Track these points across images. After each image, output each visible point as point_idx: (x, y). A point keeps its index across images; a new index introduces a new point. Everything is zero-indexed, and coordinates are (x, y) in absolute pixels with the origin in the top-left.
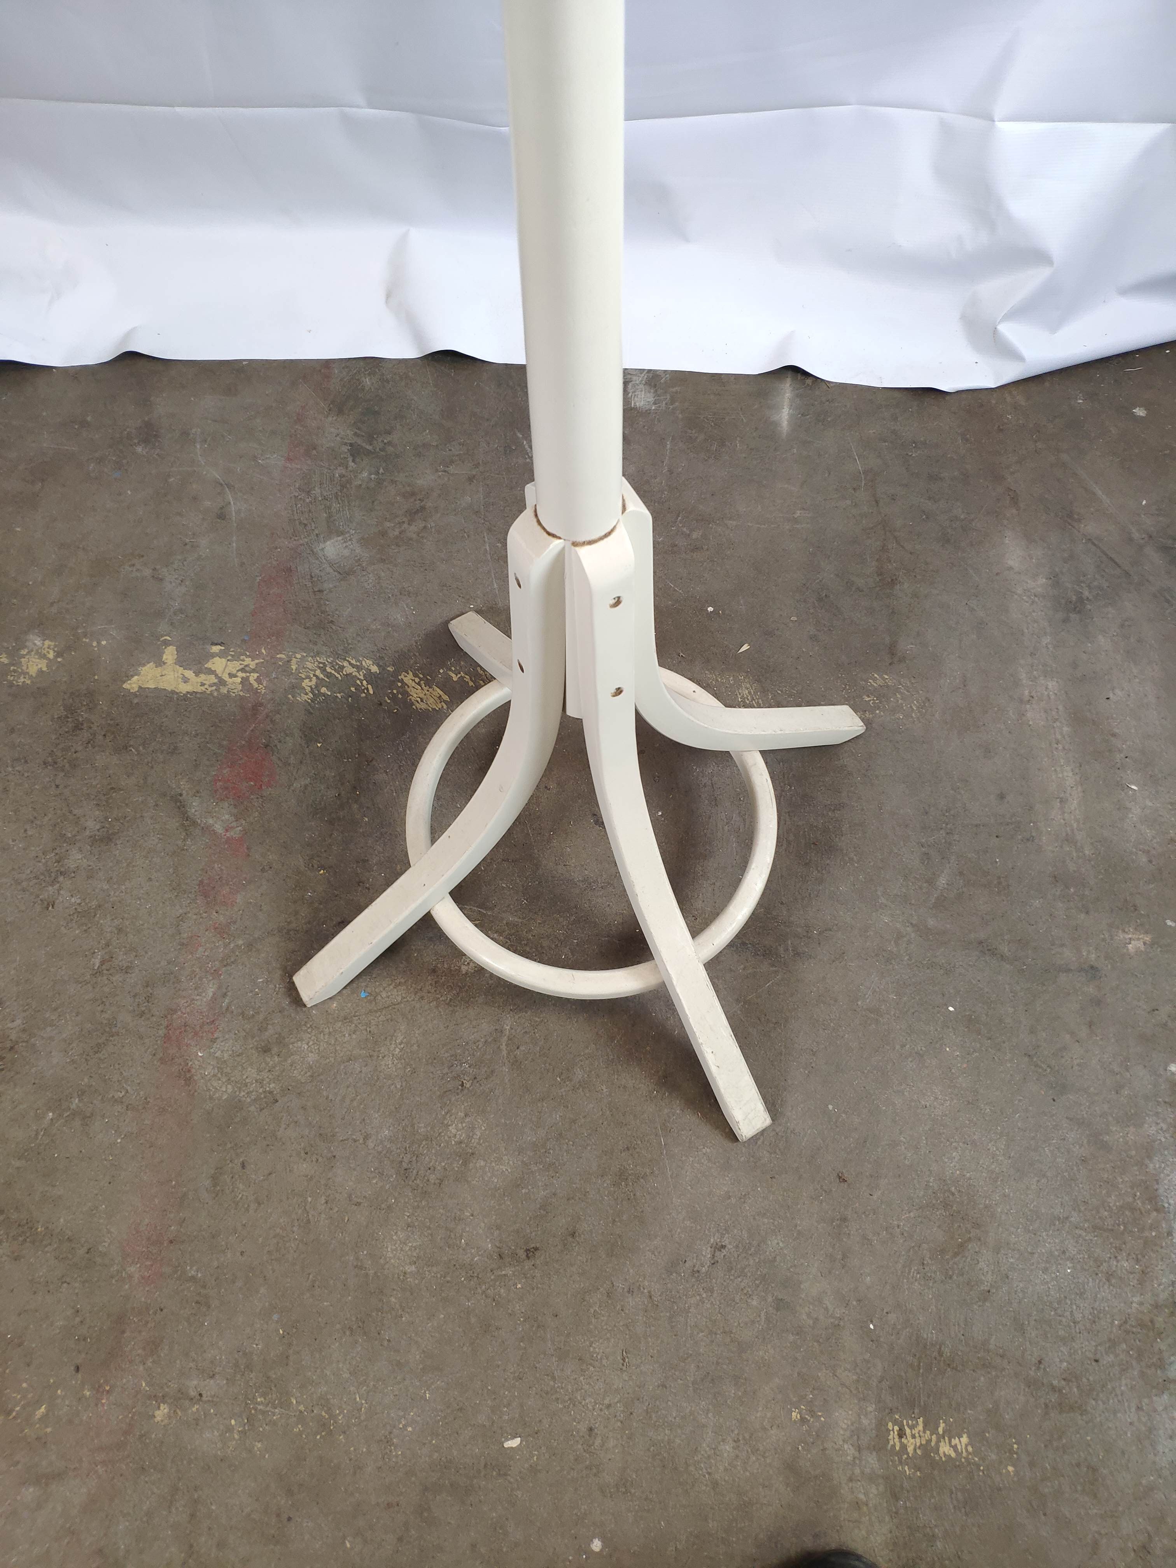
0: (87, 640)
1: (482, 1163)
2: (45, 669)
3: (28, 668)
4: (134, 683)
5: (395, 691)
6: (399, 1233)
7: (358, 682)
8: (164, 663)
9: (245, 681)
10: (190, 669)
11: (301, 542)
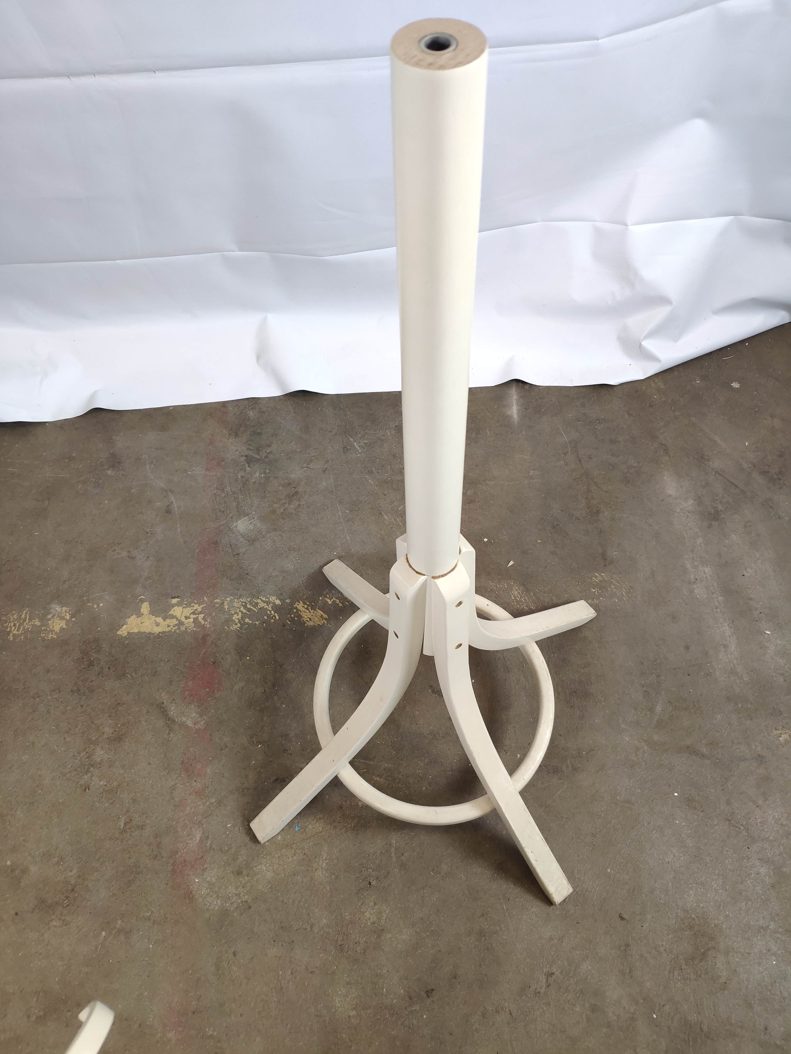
0: (90, 604)
1: (390, 936)
2: (65, 627)
3: (53, 627)
4: (124, 630)
5: (292, 616)
6: (342, 989)
7: (268, 612)
8: (143, 615)
9: (196, 620)
10: (159, 616)
11: (222, 523)
